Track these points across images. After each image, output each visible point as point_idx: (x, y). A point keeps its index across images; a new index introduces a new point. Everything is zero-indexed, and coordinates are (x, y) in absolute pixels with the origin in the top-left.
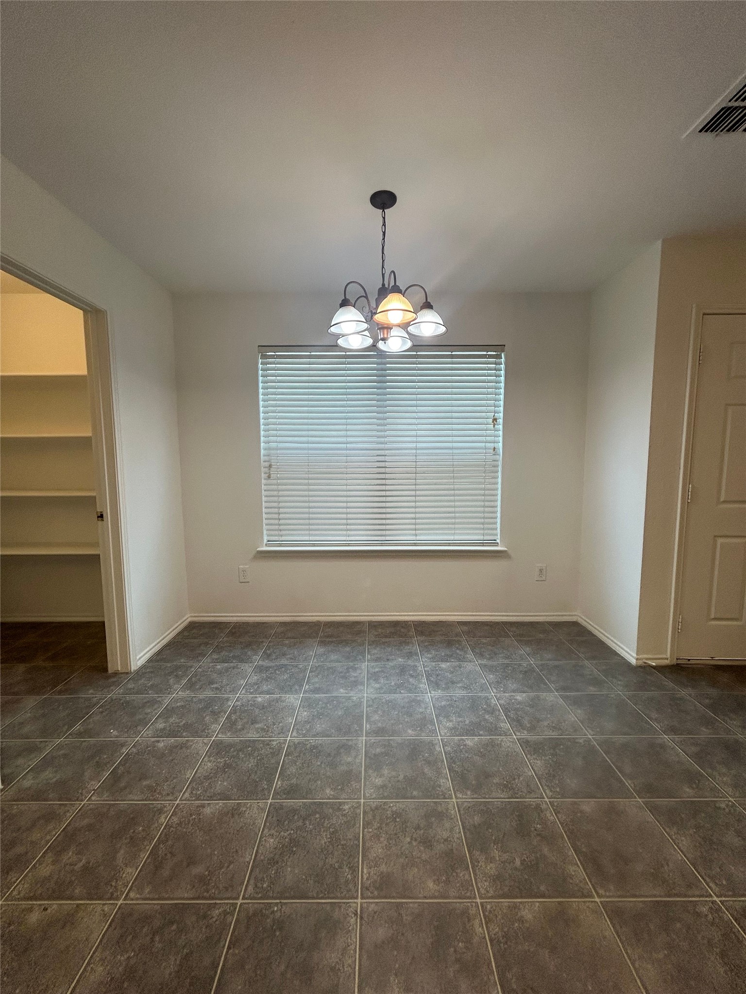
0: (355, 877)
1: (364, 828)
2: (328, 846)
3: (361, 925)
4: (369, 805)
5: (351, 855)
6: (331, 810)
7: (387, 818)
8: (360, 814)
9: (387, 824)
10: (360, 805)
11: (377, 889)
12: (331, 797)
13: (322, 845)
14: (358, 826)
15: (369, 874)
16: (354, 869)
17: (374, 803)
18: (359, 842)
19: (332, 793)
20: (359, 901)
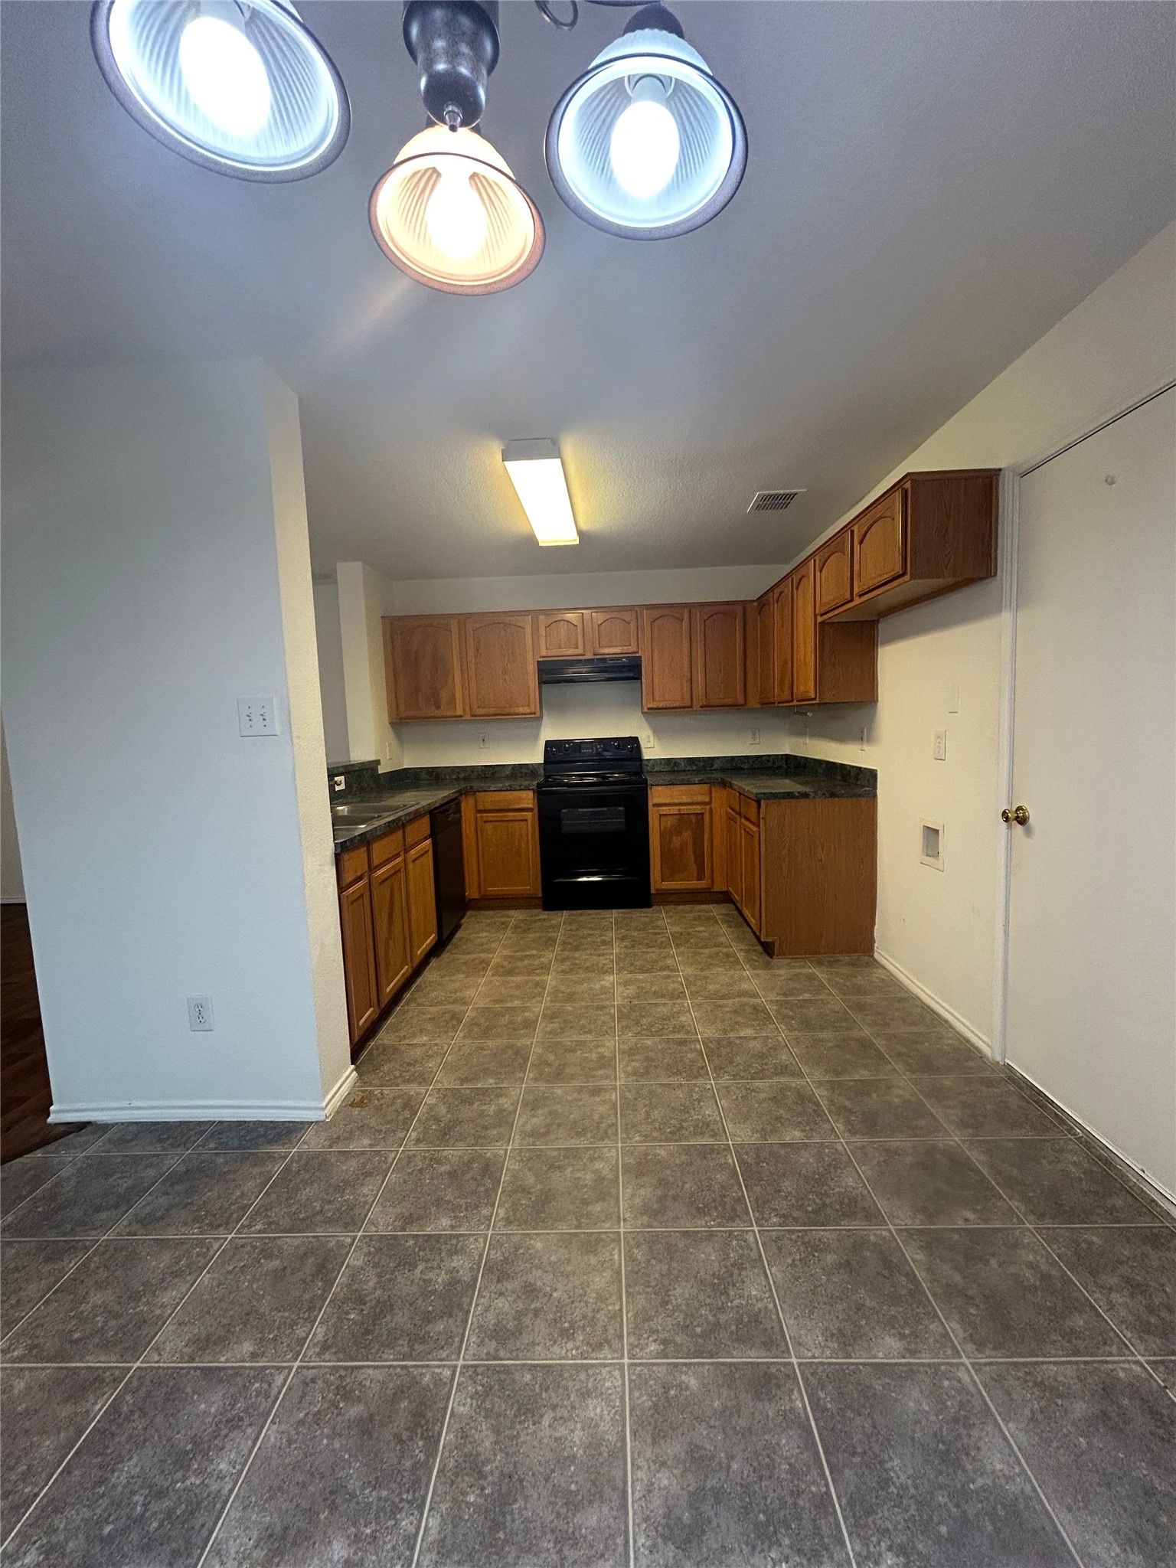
0: (628, 1251)
1: (621, 1310)
2: (670, 1284)
3: (619, 1212)
4: (614, 1351)
5: (637, 1273)
6: (678, 1339)
7: (583, 1328)
8: (628, 1334)
9: (584, 1317)
10: (629, 1353)
11: (603, 1240)
12: (684, 1369)
13: (679, 1286)
14: (630, 1314)
15: (611, 1254)
16: (631, 1259)
17: (606, 1356)
18: (627, 1291)
19: (684, 1377)
20: (622, 1230)
